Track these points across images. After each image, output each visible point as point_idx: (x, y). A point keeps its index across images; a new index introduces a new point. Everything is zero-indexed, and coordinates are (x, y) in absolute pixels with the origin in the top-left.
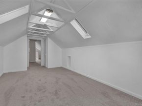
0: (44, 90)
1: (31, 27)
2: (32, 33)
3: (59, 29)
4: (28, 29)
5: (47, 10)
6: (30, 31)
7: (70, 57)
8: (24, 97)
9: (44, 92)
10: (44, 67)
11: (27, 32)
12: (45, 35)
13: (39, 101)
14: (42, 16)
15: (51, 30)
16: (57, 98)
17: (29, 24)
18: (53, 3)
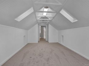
0: (42, 56)
1: (38, 19)
2: (40, 22)
3: (54, 18)
4: (37, 20)
5: (45, 7)
6: (39, 21)
7: (63, 36)
8: (31, 57)
9: (41, 57)
10: (47, 41)
11: (37, 22)
12: (47, 23)
13: (37, 63)
14: (43, 12)
15: (50, 19)
16: (48, 63)
17: (37, 18)
18: (48, 2)
